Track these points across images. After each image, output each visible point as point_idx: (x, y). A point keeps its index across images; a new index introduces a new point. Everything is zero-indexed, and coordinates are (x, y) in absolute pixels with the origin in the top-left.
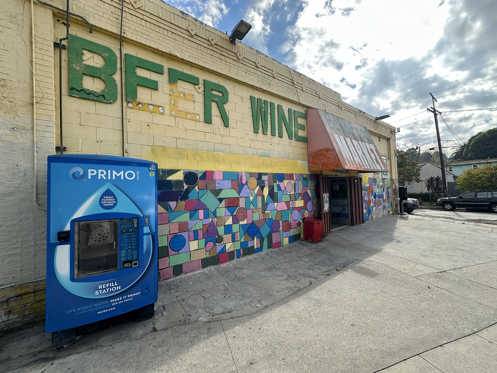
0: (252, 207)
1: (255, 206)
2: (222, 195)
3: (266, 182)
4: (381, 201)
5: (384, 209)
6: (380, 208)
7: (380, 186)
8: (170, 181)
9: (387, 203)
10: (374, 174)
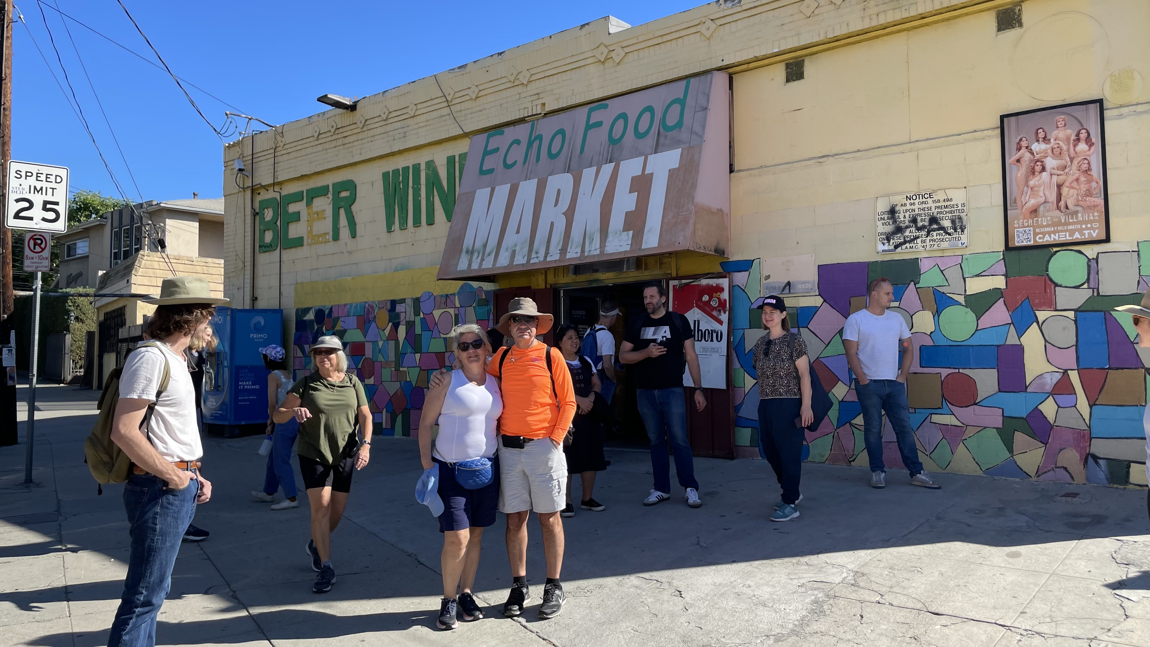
0: (380, 358)
1: (386, 358)
2: (346, 339)
3: (403, 316)
4: (972, 383)
5: (1020, 438)
6: (961, 425)
7: (967, 297)
8: (305, 321)
9: (1091, 407)
10: (892, 241)
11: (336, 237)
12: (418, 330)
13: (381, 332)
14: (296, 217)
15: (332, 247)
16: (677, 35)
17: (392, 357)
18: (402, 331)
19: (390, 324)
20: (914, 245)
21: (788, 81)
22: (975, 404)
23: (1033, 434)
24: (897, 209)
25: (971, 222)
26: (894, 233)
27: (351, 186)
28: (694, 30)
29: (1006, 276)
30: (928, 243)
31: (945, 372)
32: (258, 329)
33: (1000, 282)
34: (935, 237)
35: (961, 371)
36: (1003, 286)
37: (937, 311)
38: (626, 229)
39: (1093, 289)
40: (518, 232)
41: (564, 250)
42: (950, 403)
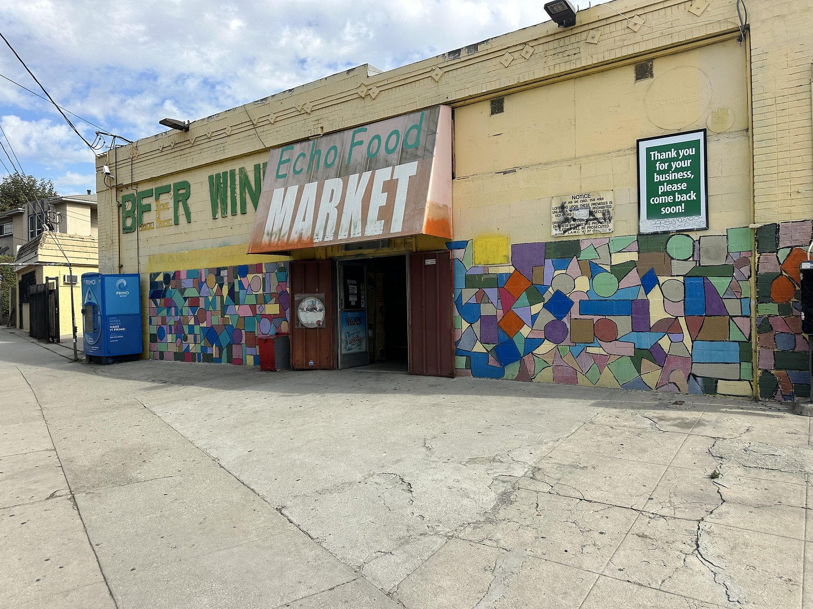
0: (211, 309)
1: (215, 308)
2: (186, 295)
3: (226, 279)
4: (614, 326)
5: (646, 363)
6: (607, 354)
7: (612, 266)
8: (157, 282)
9: (693, 342)
10: (562, 228)
11: (177, 223)
12: (237, 289)
13: (211, 290)
14: (148, 208)
15: (174, 229)
16: (416, 79)
17: (218, 308)
18: (225, 290)
19: (217, 284)
20: (577, 231)
21: (492, 113)
22: (616, 340)
23: (654, 360)
24: (565, 205)
25: (616, 214)
26: (563, 222)
27: (186, 185)
28: (427, 75)
29: (639, 252)
30: (586, 230)
31: (596, 318)
32: (121, 288)
33: (634, 256)
34: (591, 225)
35: (607, 317)
36: (636, 259)
37: (591, 276)
38: (379, 219)
39: (696, 261)
40: (304, 220)
41: (336, 234)
42: (599, 339)
